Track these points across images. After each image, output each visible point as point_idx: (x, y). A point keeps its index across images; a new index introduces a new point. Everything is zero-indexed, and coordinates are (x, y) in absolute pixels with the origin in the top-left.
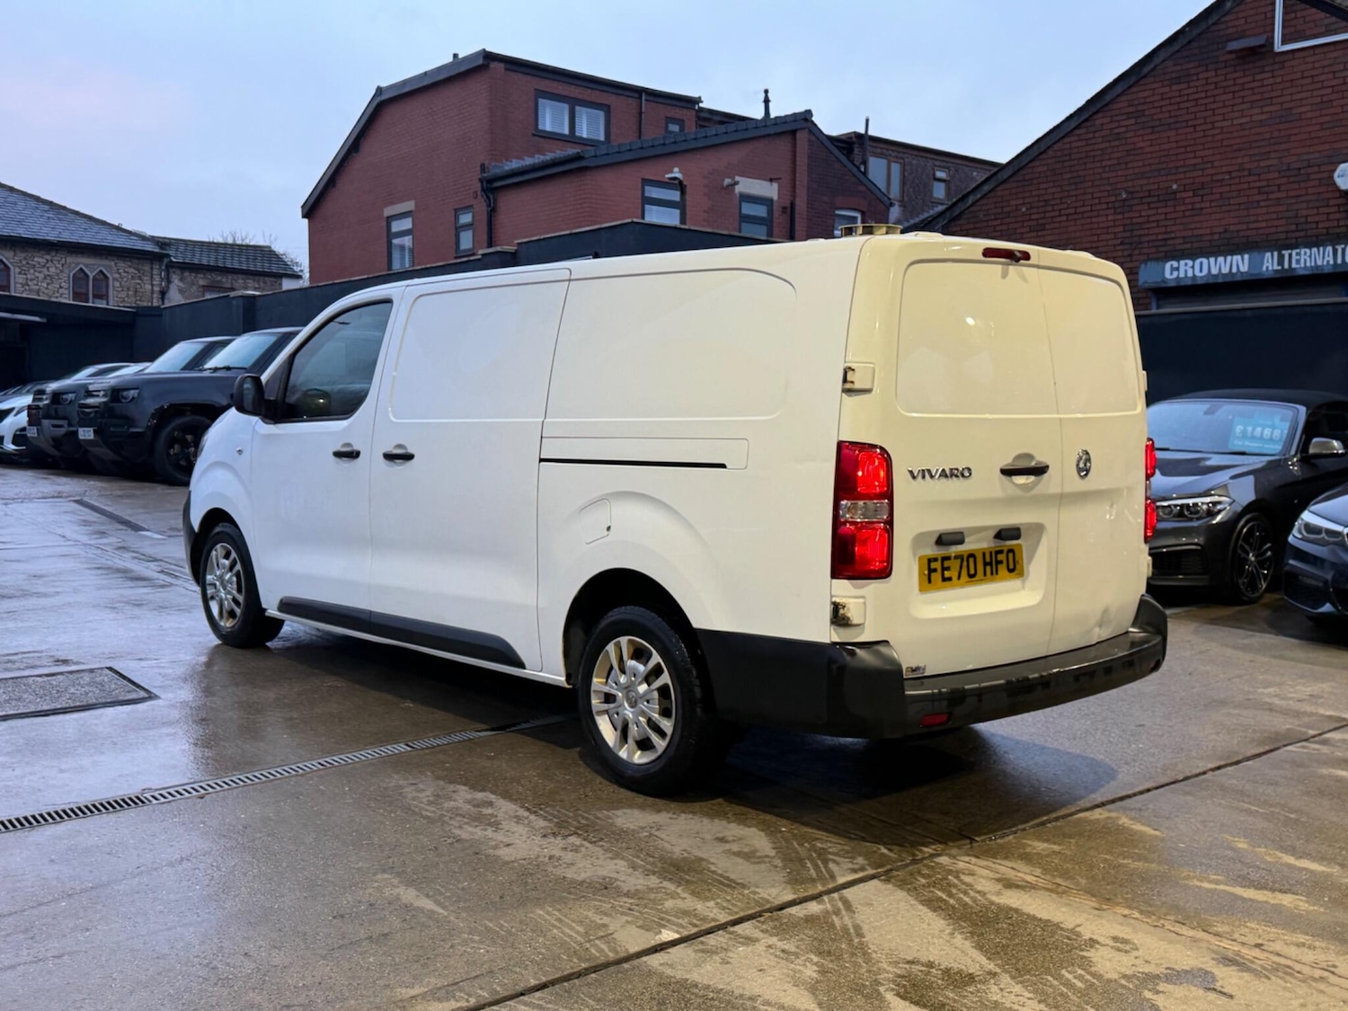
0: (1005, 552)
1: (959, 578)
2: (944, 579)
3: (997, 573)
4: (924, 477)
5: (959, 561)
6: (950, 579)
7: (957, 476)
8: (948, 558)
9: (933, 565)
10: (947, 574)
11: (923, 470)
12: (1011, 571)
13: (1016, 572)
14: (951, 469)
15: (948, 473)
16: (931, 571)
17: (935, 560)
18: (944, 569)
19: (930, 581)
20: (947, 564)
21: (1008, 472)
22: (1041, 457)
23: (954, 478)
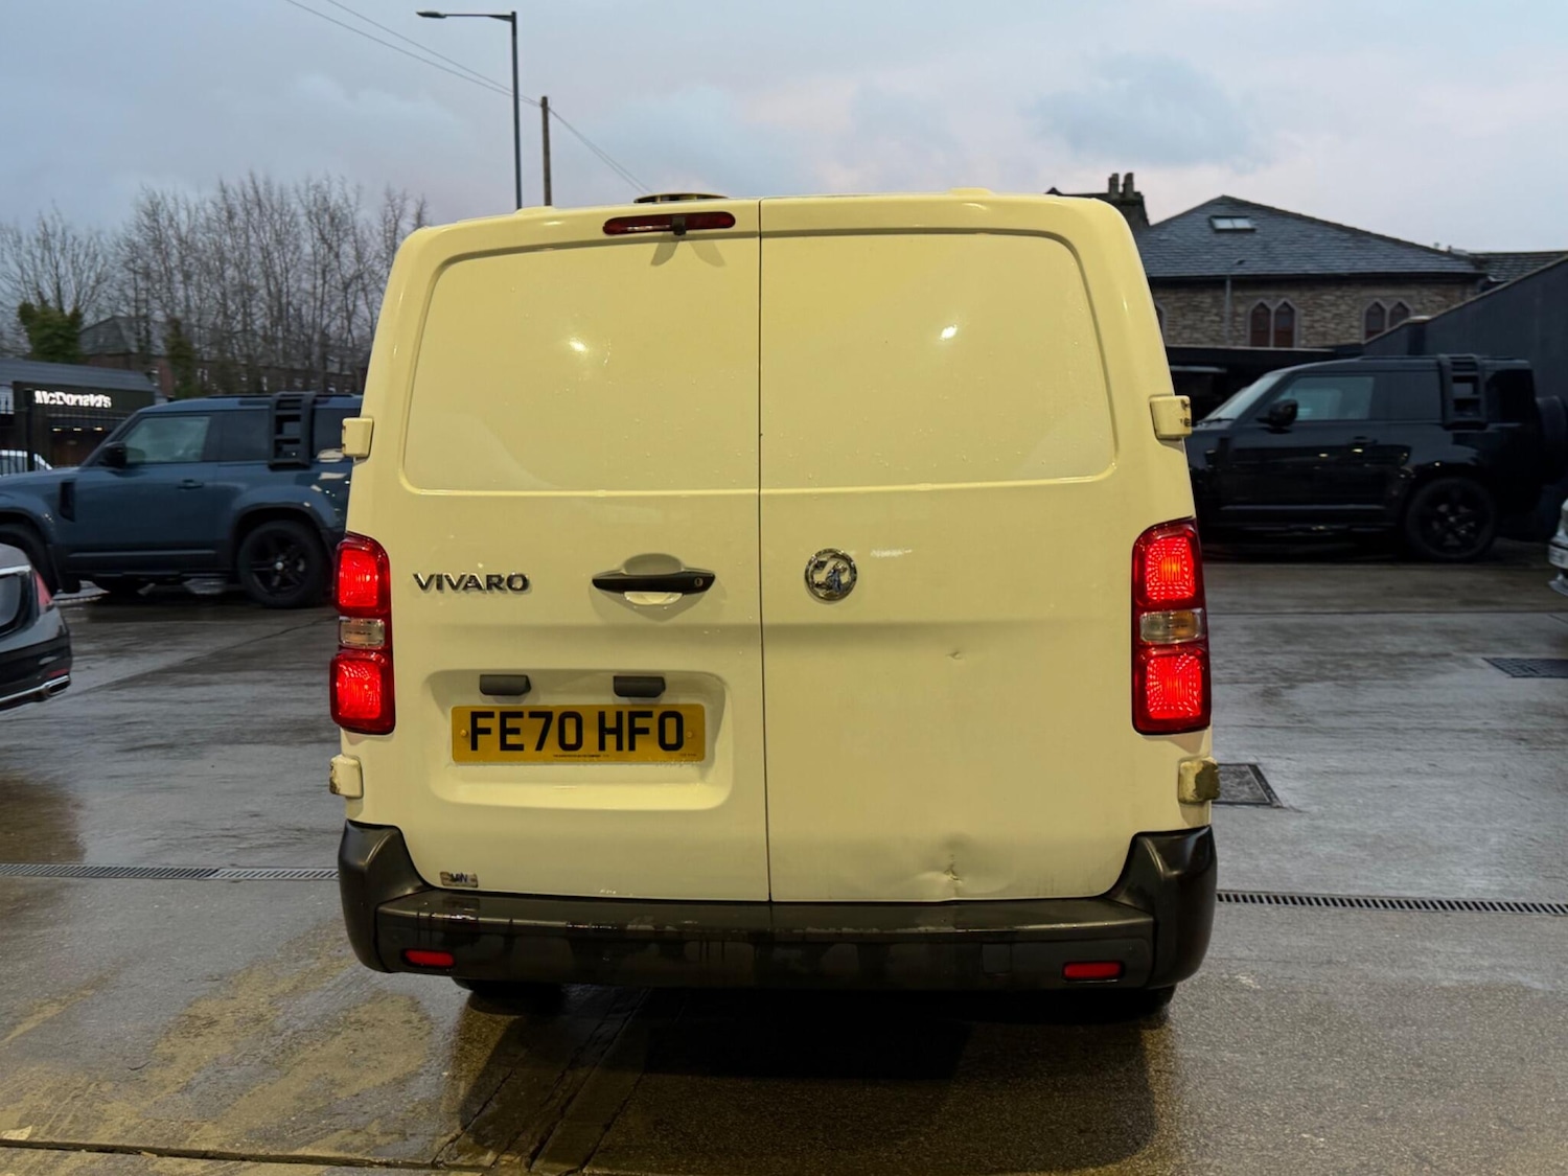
0: (656, 716)
1: (540, 747)
2: (505, 746)
3: (632, 747)
4: (440, 587)
5: (542, 721)
6: (519, 747)
7: (497, 586)
8: (519, 715)
9: (482, 723)
10: (511, 739)
11: (440, 578)
12: (665, 746)
13: (683, 750)
14: (489, 577)
15: (482, 582)
16: (476, 732)
17: (490, 715)
18: (504, 731)
19: (474, 747)
20: (511, 723)
21: (611, 584)
22: (692, 560)
23: (495, 590)
